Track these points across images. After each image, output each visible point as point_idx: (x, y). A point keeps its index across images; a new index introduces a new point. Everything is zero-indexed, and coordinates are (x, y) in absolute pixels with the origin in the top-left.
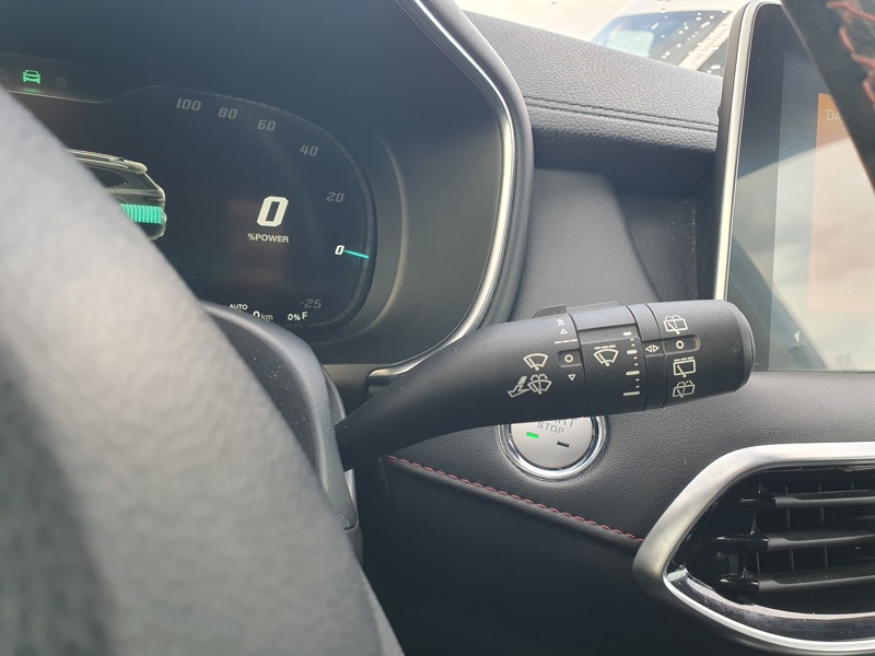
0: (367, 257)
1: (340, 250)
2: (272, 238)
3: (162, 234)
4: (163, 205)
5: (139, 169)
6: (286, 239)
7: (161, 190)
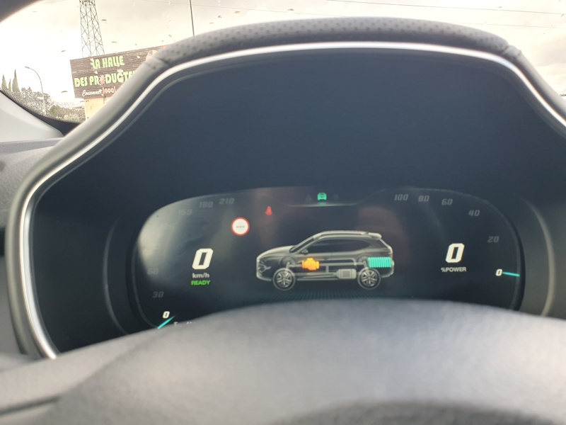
0: (518, 275)
1: (499, 272)
2: (456, 269)
3: (392, 273)
4: (392, 256)
5: (377, 237)
6: (464, 269)
7: (390, 248)
